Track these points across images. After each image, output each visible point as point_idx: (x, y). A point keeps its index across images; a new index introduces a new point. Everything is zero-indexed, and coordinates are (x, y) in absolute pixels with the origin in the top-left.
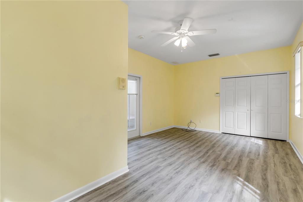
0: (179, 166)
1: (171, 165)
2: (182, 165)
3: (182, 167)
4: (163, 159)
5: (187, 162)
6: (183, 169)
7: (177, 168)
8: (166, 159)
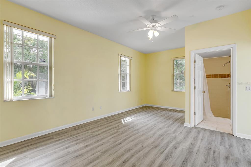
0: (154, 128)
1: (160, 128)
2: (152, 128)
3: (152, 127)
4: (168, 132)
5: (148, 130)
6: (152, 126)
7: (155, 127)
8: (166, 132)
